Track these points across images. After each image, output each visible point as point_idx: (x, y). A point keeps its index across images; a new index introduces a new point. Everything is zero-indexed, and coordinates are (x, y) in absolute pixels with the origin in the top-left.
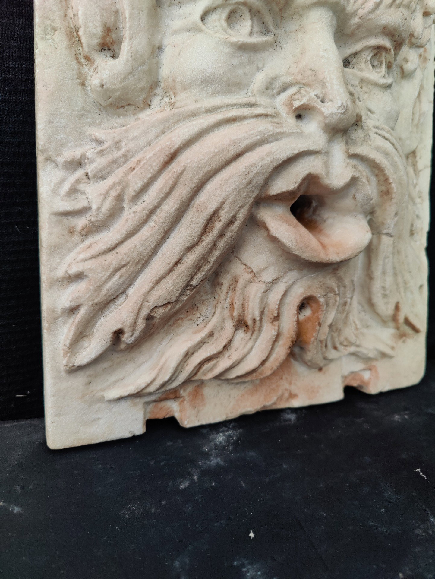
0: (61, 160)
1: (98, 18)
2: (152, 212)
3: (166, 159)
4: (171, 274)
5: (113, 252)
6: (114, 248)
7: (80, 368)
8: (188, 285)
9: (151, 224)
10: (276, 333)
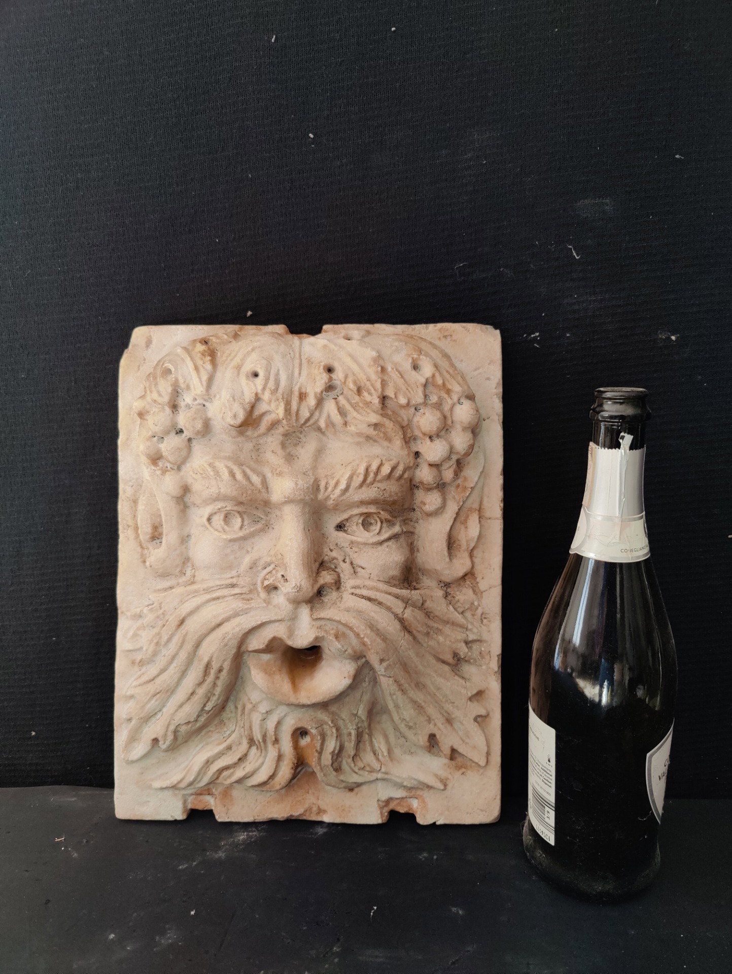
0: (129, 614)
1: (149, 521)
2: (174, 657)
3: (178, 623)
4: (189, 701)
5: (153, 682)
6: (153, 680)
7: (133, 762)
8: (202, 709)
9: (174, 665)
10: (277, 755)
